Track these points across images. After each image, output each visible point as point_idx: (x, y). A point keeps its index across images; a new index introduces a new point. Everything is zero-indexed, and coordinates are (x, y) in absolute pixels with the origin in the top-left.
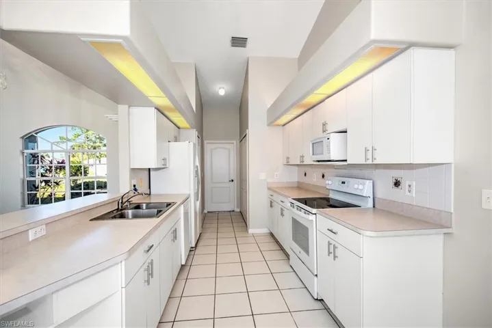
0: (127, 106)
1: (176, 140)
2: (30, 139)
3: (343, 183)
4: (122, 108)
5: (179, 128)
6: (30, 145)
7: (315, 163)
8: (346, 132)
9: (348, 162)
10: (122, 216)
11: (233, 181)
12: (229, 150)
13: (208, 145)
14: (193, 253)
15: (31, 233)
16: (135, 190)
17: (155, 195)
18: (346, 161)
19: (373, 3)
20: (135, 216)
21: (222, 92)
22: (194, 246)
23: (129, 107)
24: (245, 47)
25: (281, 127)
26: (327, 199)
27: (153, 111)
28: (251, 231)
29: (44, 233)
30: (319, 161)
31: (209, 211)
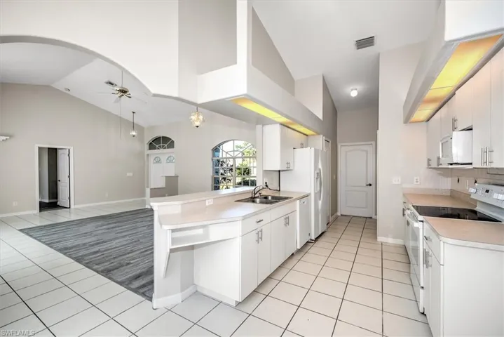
0: (261, 126)
1: (302, 146)
2: (216, 150)
3: (487, 191)
4: (259, 127)
5: (307, 135)
6: (216, 153)
7: (450, 166)
8: (471, 129)
9: (474, 166)
10: (254, 202)
11: (370, 185)
12: (367, 152)
13: (343, 148)
14: (311, 244)
15: (207, 201)
16: (267, 186)
17: (284, 192)
18: (471, 164)
19: (447, 3)
20: (261, 202)
21: (354, 94)
22: (313, 238)
23: (263, 126)
24: (373, 45)
25: (425, 123)
26: (475, 212)
27: (278, 126)
28: (380, 239)
29: (212, 203)
30: (451, 164)
31: (343, 213)
